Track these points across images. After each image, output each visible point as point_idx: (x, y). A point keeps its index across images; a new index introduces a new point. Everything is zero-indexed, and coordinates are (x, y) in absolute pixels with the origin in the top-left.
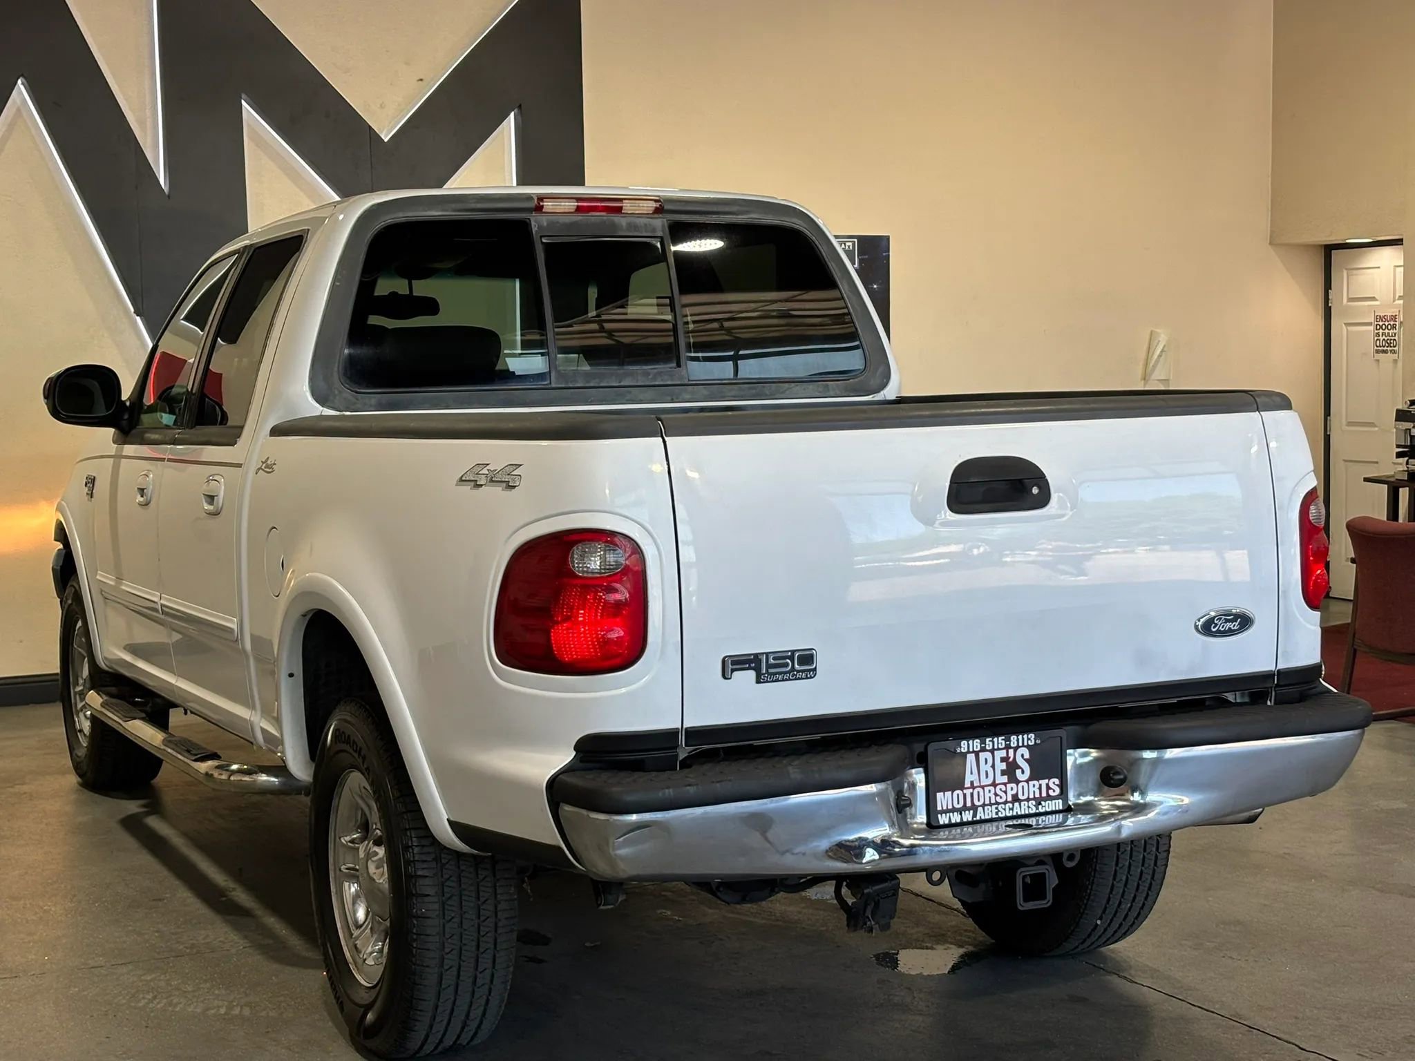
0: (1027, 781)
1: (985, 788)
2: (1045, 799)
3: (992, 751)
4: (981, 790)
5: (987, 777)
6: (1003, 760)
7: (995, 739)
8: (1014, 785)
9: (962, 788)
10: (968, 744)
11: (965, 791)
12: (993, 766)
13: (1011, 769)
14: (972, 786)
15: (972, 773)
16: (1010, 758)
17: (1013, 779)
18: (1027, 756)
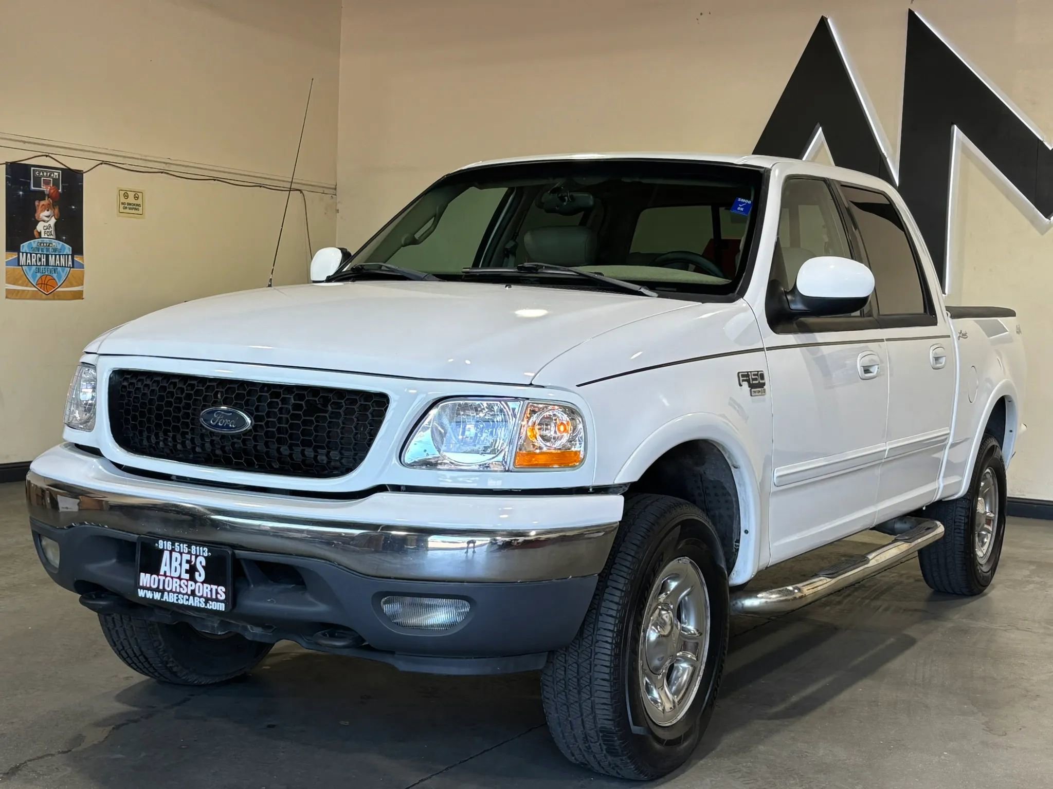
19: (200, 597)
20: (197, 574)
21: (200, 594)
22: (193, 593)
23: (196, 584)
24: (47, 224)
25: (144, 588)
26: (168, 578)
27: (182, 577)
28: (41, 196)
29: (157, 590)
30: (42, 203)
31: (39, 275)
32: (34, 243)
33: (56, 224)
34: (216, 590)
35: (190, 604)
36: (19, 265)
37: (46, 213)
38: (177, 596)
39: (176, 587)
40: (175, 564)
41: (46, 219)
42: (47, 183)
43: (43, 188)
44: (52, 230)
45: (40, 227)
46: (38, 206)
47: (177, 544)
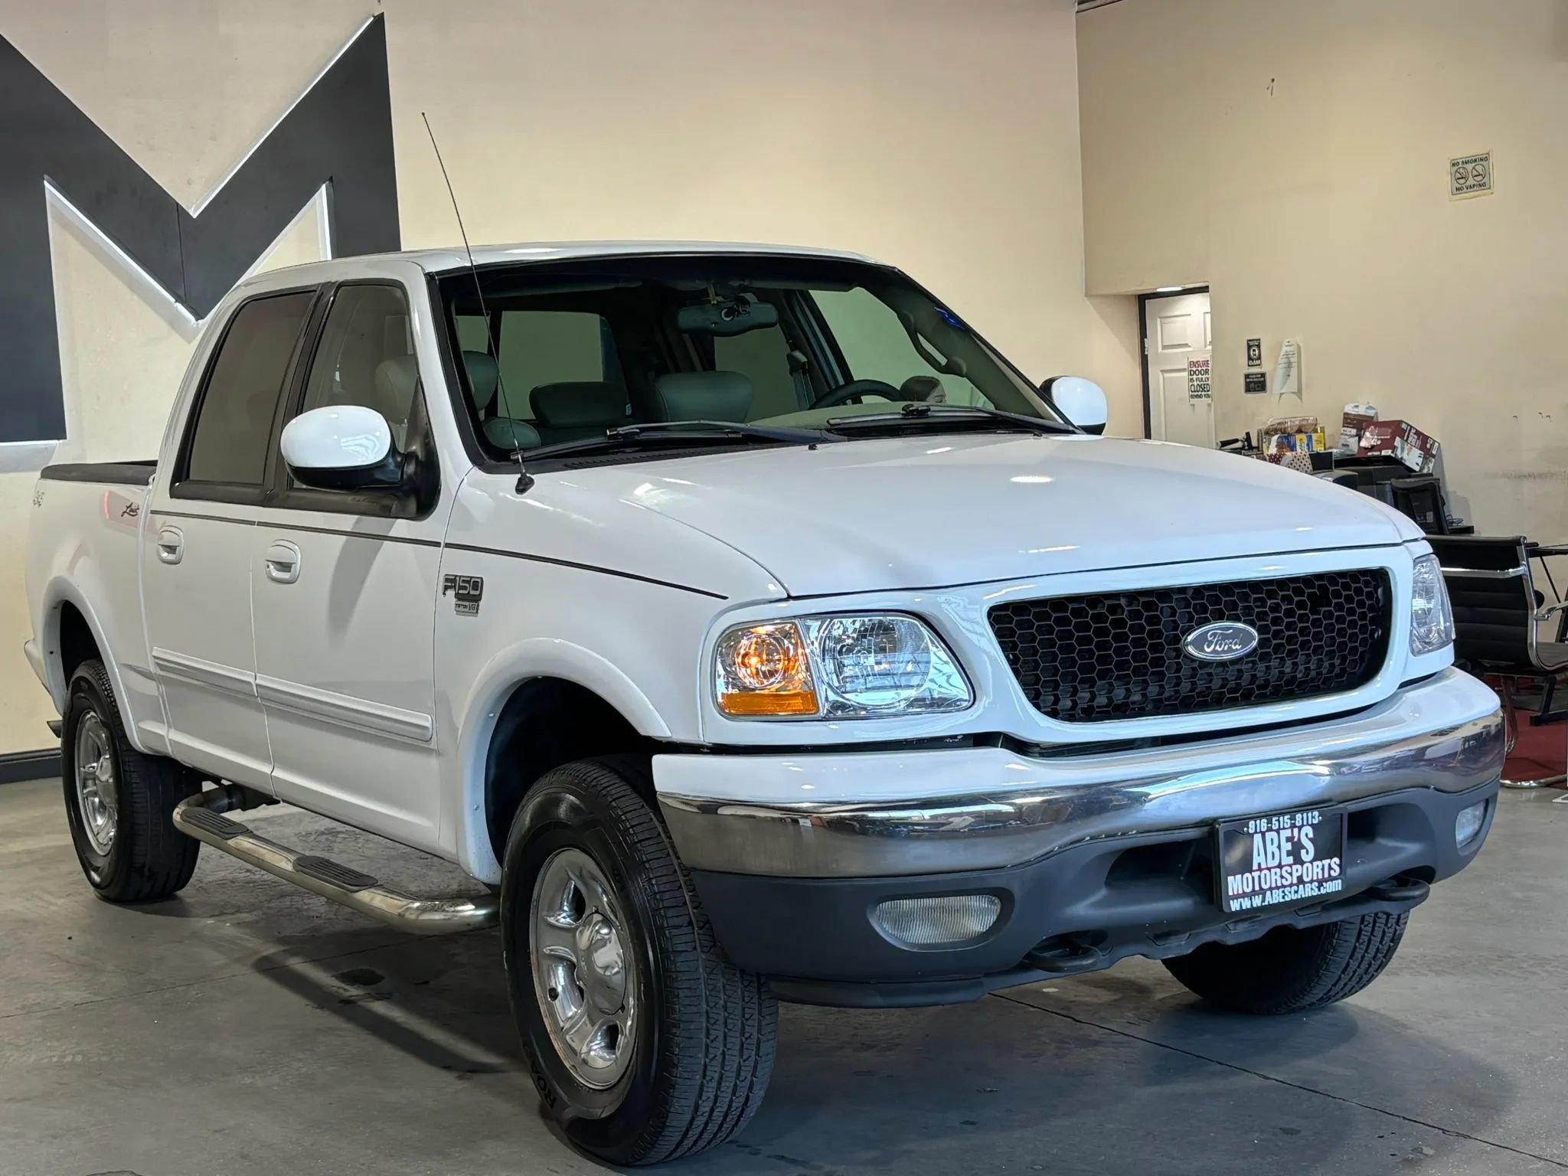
19: (1312, 882)
20: (1303, 852)
21: (1309, 879)
22: (1300, 880)
23: (1302, 866)
25: (1237, 897)
26: (1264, 872)
27: (1283, 864)
29: (1254, 893)
34: (1330, 865)
35: (1299, 897)
38: (1283, 892)
39: (1276, 880)
40: (1271, 848)
47: (1274, 819)
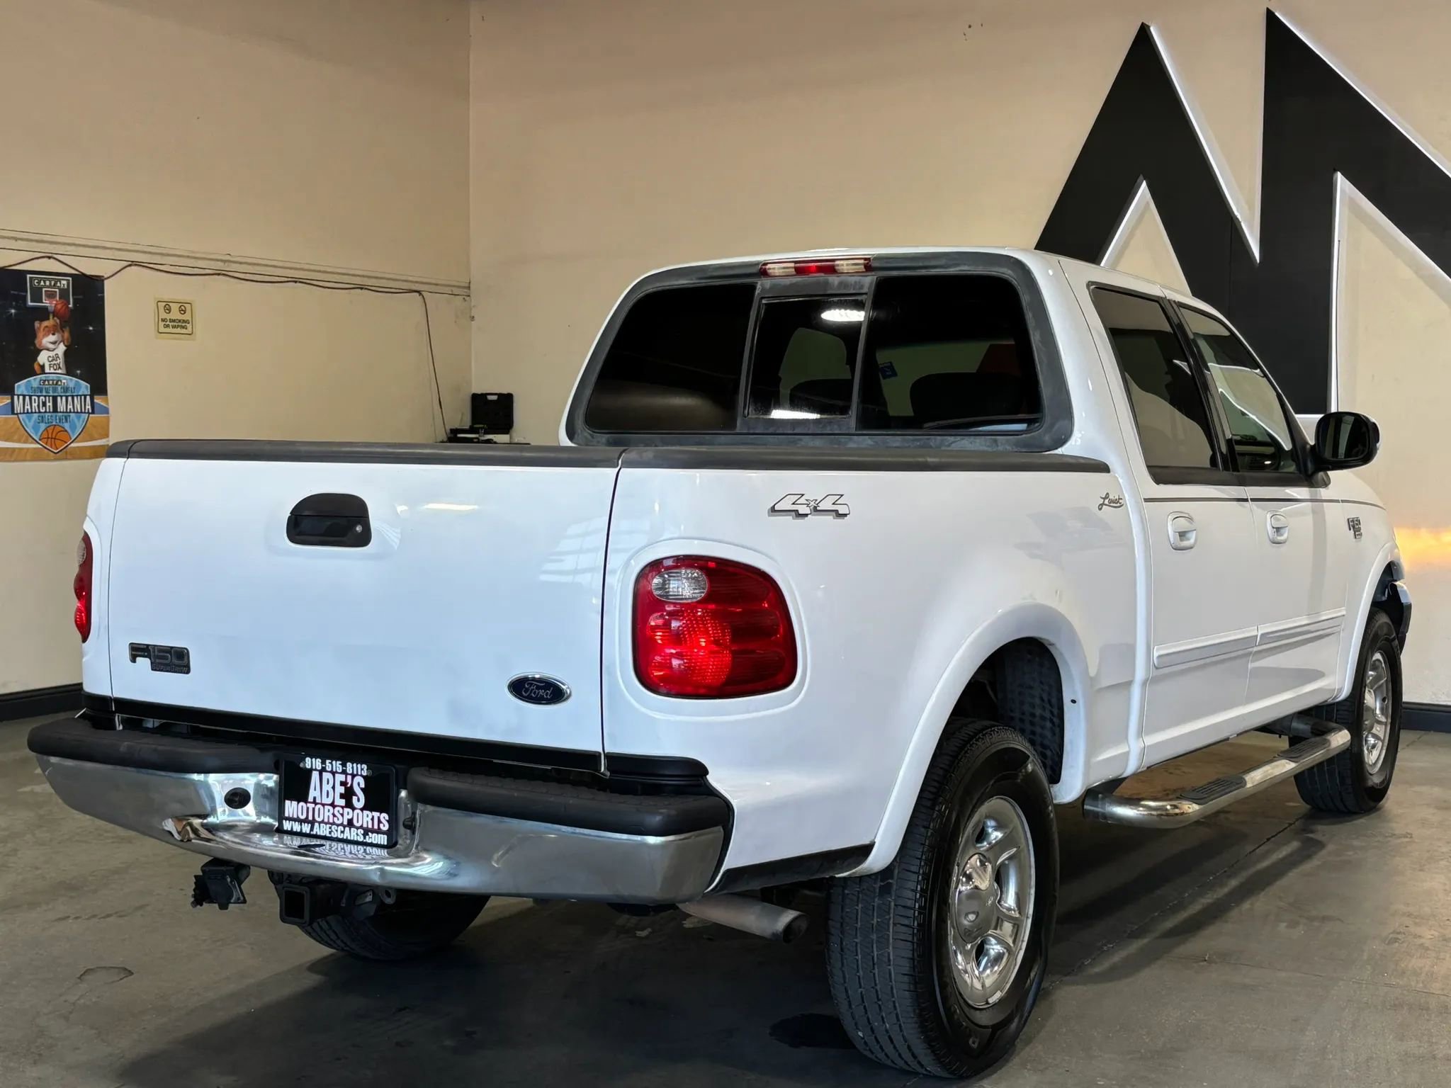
0: (362, 810)
1: (326, 807)
2: (373, 831)
3: (333, 773)
4: (322, 808)
5: (328, 796)
6: (343, 784)
7: (334, 762)
8: (350, 810)
9: (306, 802)
10: (312, 762)
11: (309, 805)
12: (333, 788)
13: (348, 795)
14: (315, 802)
15: (315, 790)
16: (348, 783)
17: (349, 805)
18: (363, 785)
24: (52, 354)
28: (43, 314)
30: (46, 323)
31: (43, 426)
32: (34, 381)
33: (66, 353)
36: (13, 413)
37: (52, 338)
41: (51, 346)
42: (51, 295)
43: (46, 303)
44: (61, 361)
45: (43, 358)
46: (39, 328)
